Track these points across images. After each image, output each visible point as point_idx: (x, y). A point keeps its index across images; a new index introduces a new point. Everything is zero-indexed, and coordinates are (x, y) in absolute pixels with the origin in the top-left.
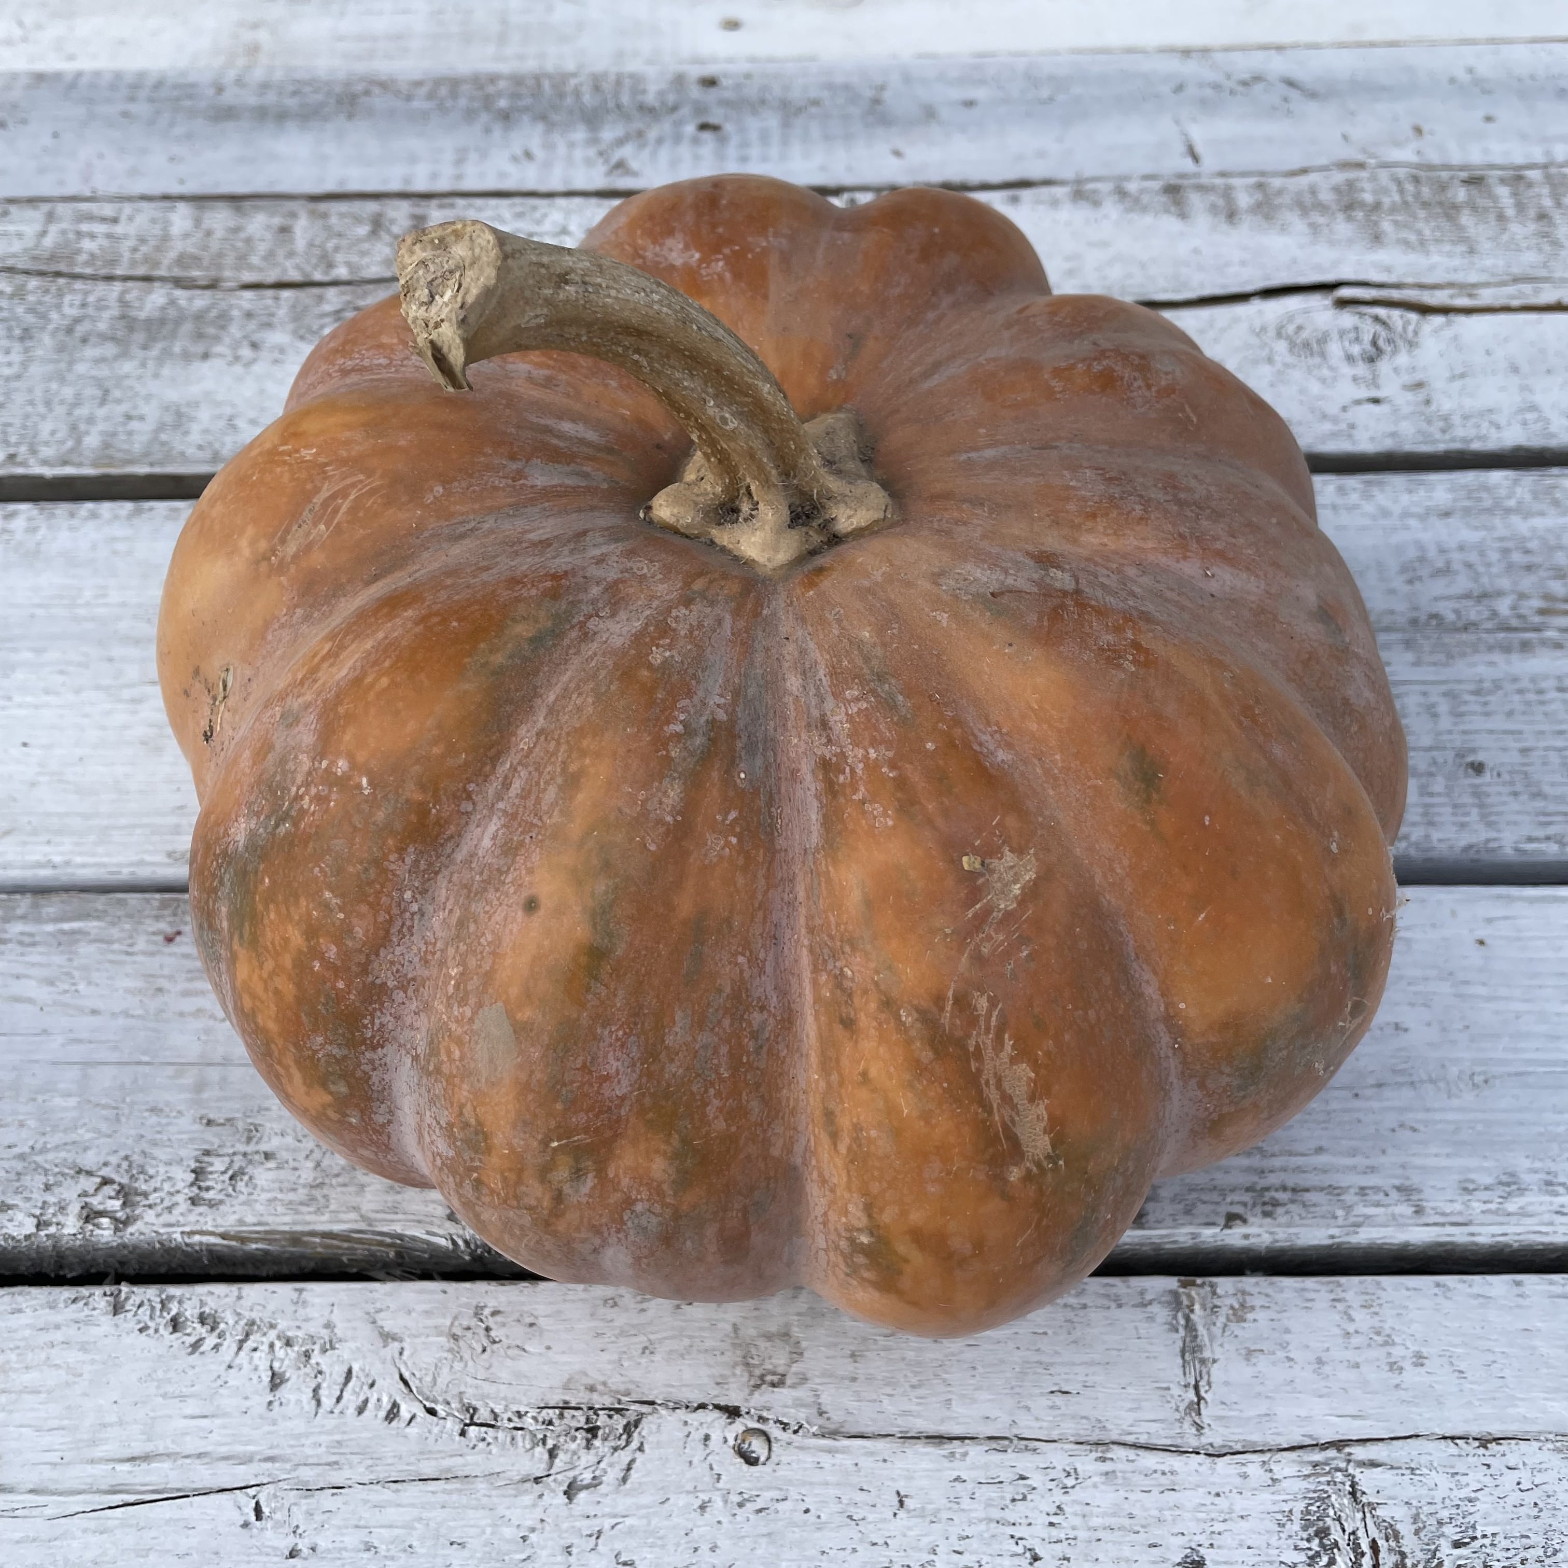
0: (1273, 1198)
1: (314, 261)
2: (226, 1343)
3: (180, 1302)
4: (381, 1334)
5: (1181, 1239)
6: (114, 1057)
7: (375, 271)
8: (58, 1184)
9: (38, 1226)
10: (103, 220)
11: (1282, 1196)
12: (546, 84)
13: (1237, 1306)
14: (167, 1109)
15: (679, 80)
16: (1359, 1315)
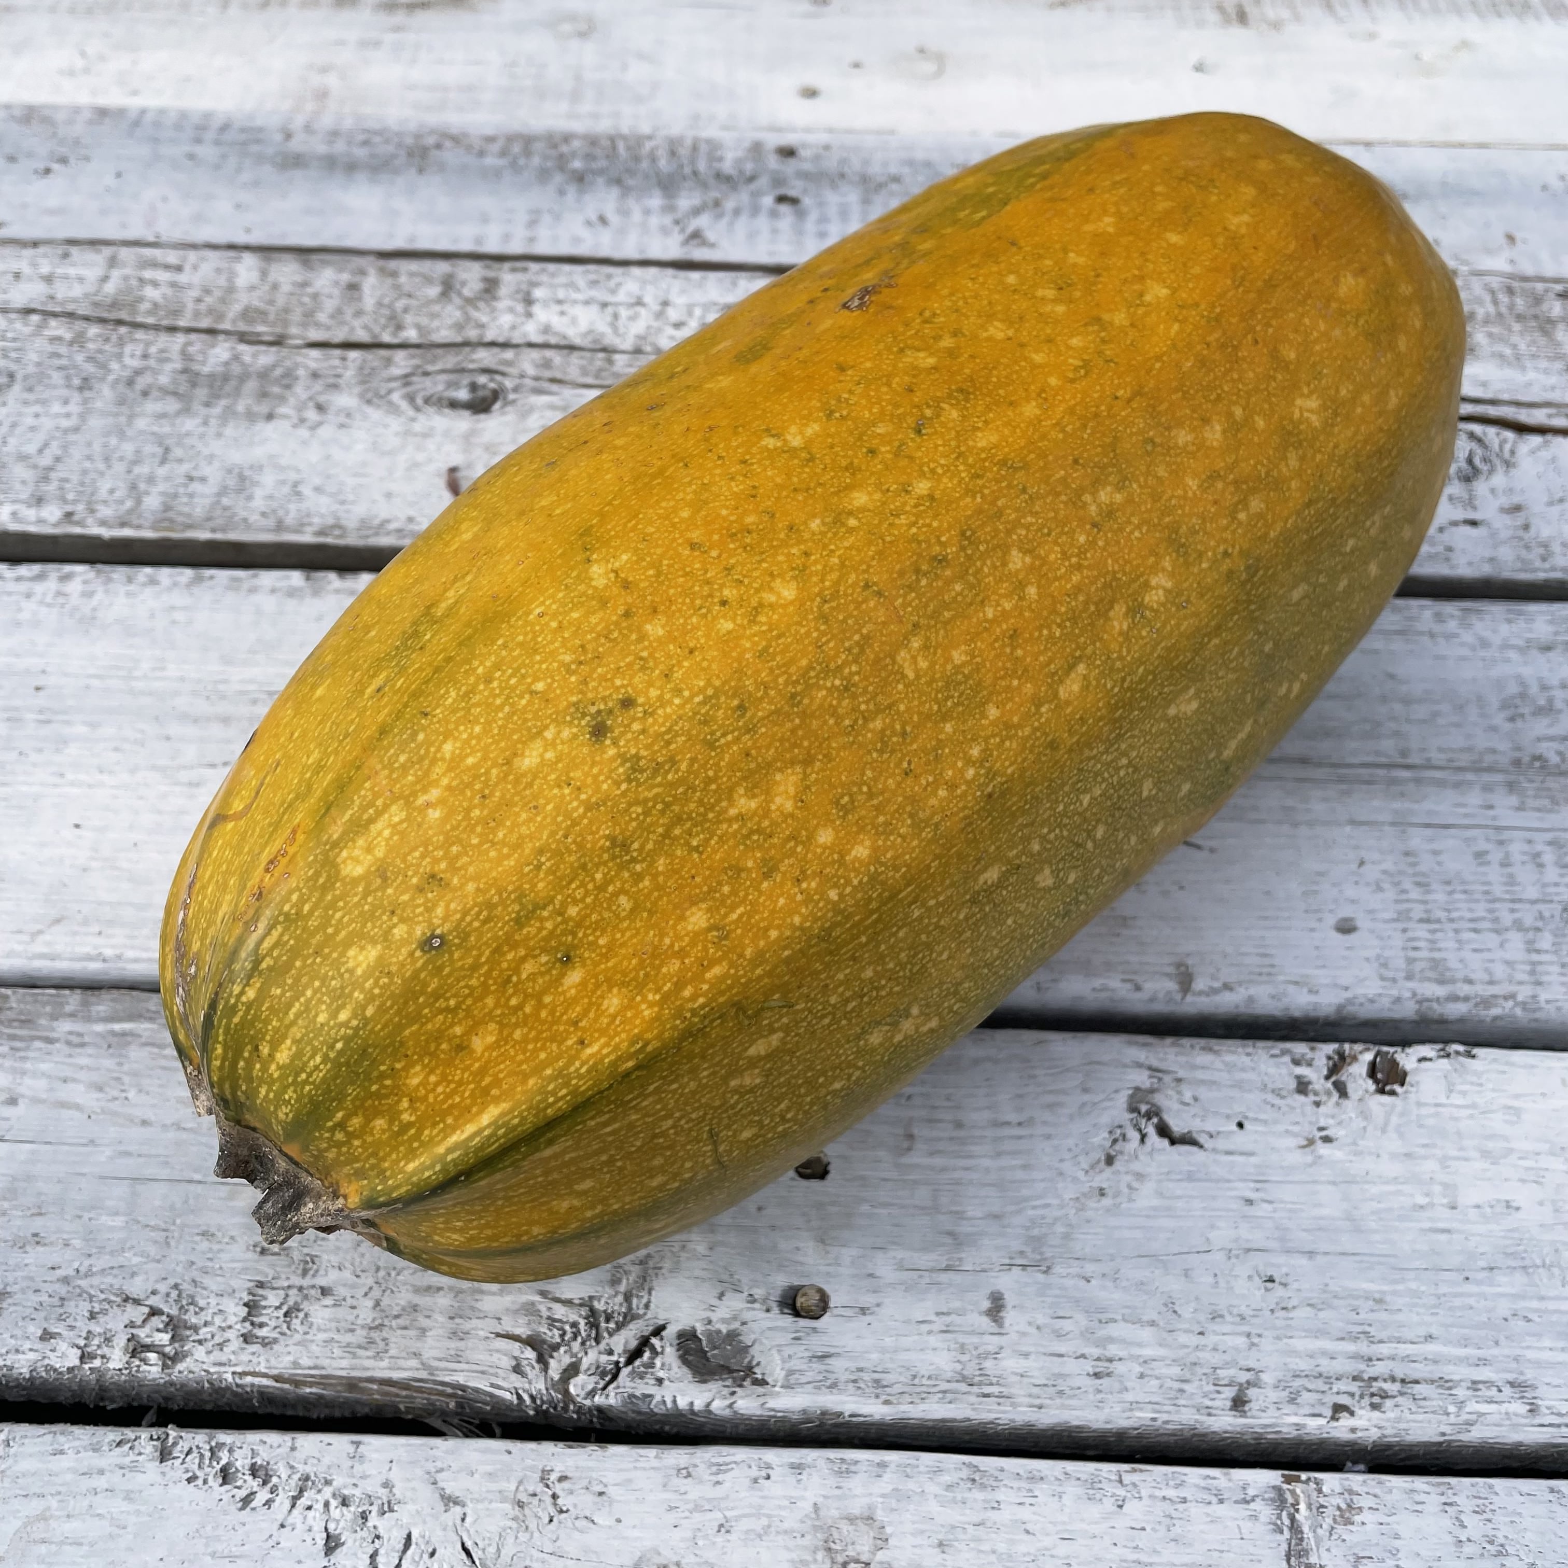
0: (1381, 1389)
1: (383, 321)
2: (278, 1499)
3: (231, 1451)
4: (442, 1497)
5: (1284, 1430)
6: (164, 1173)
7: (444, 335)
8: (104, 1312)
9: (82, 1358)
10: (167, 267)
11: (1388, 1386)
12: (621, 147)
13: (1344, 1506)
14: (219, 1234)
15: (757, 148)
16: (1470, 1520)
